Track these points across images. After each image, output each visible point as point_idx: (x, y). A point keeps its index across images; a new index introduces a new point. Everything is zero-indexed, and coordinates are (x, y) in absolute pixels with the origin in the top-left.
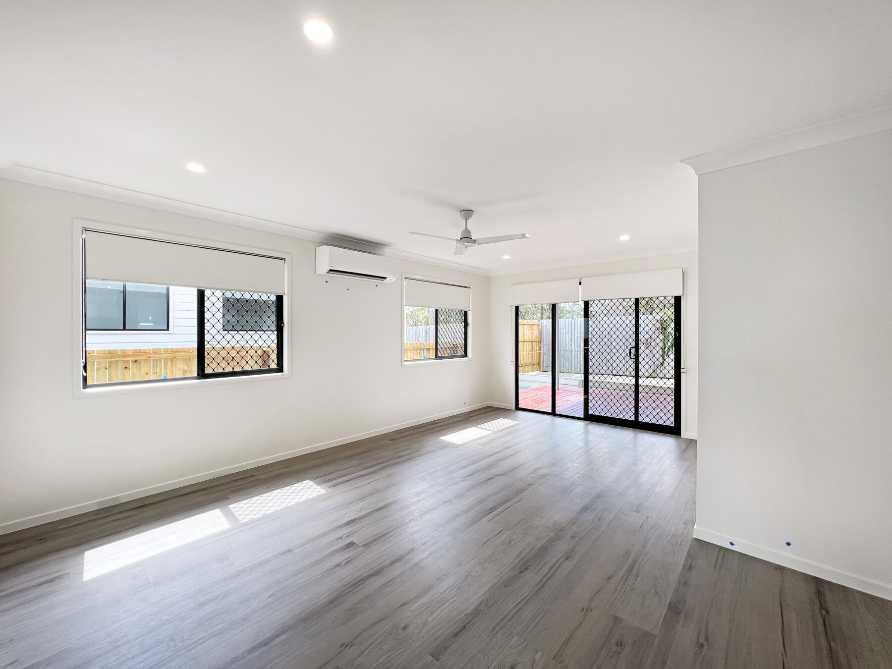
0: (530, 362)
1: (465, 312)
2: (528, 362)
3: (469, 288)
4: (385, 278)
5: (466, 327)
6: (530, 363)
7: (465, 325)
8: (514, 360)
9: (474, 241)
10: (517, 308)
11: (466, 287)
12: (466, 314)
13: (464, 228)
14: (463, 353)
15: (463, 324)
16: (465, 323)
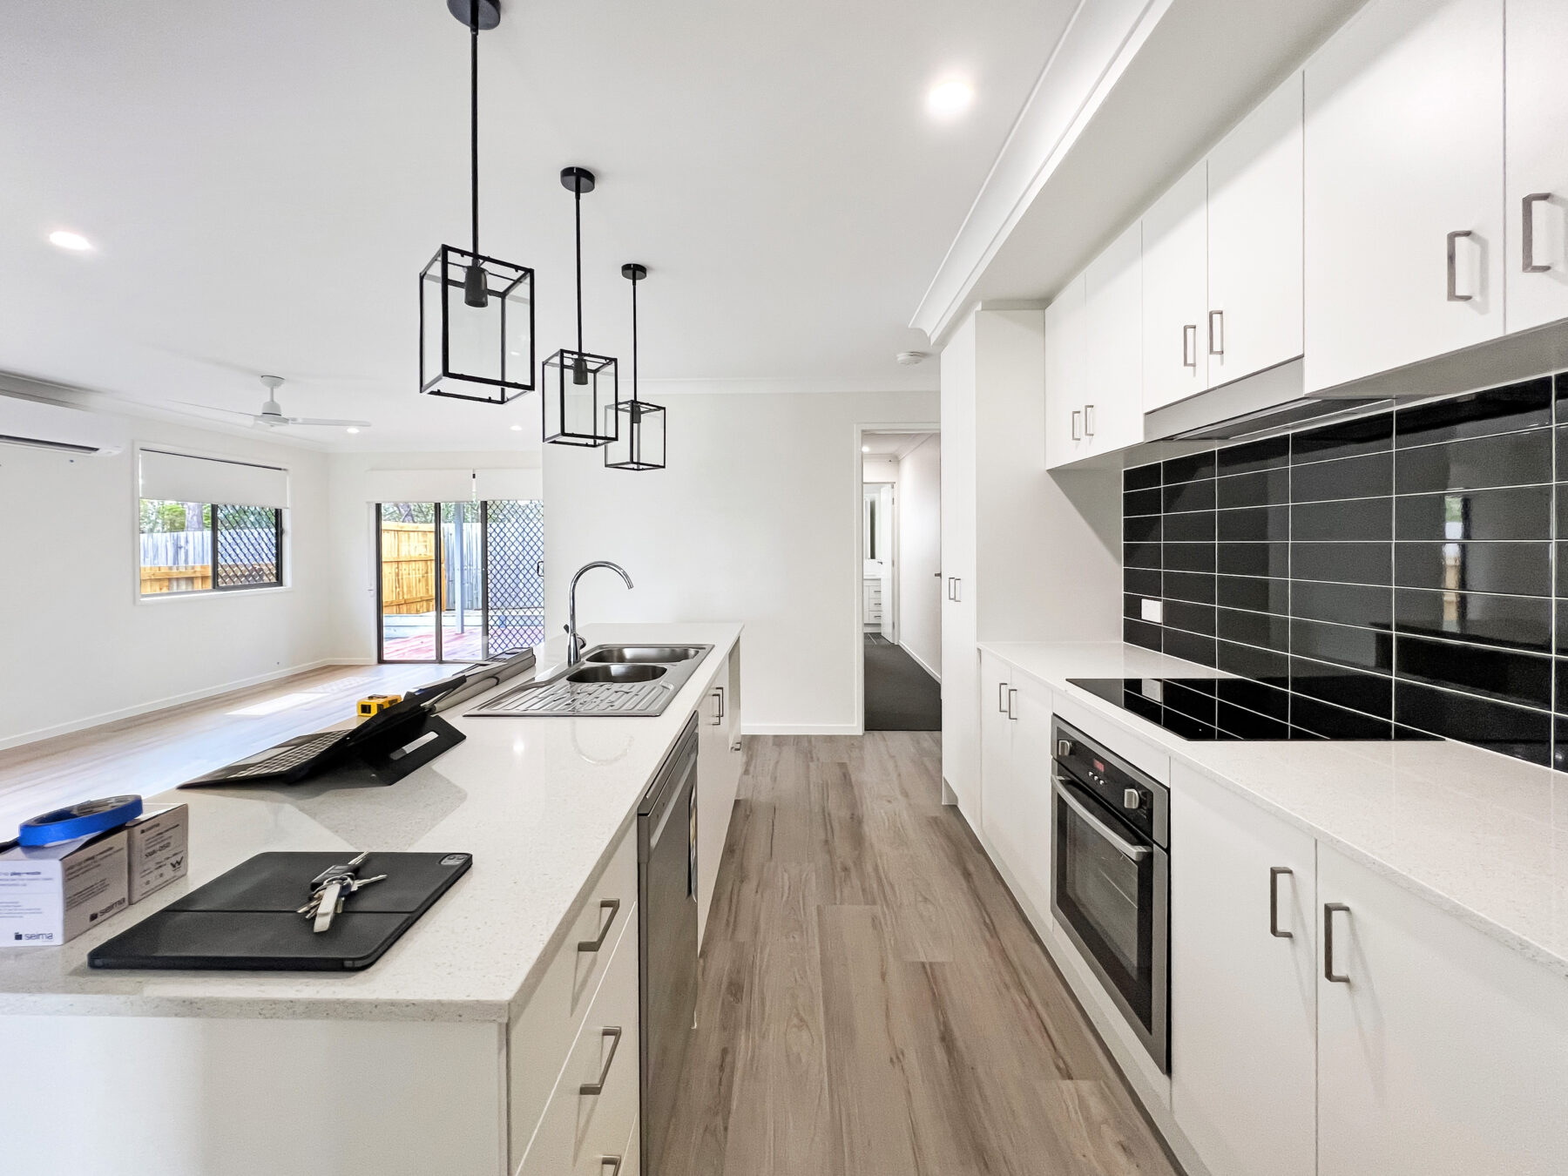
0: (422, 595)
1: (277, 510)
2: (418, 596)
3: (285, 470)
4: (97, 449)
5: (279, 534)
6: (421, 598)
7: (277, 533)
8: (374, 587)
9: (286, 421)
10: (378, 506)
11: (280, 469)
12: (278, 513)
13: (268, 400)
14: (274, 580)
15: (274, 530)
16: (277, 529)
